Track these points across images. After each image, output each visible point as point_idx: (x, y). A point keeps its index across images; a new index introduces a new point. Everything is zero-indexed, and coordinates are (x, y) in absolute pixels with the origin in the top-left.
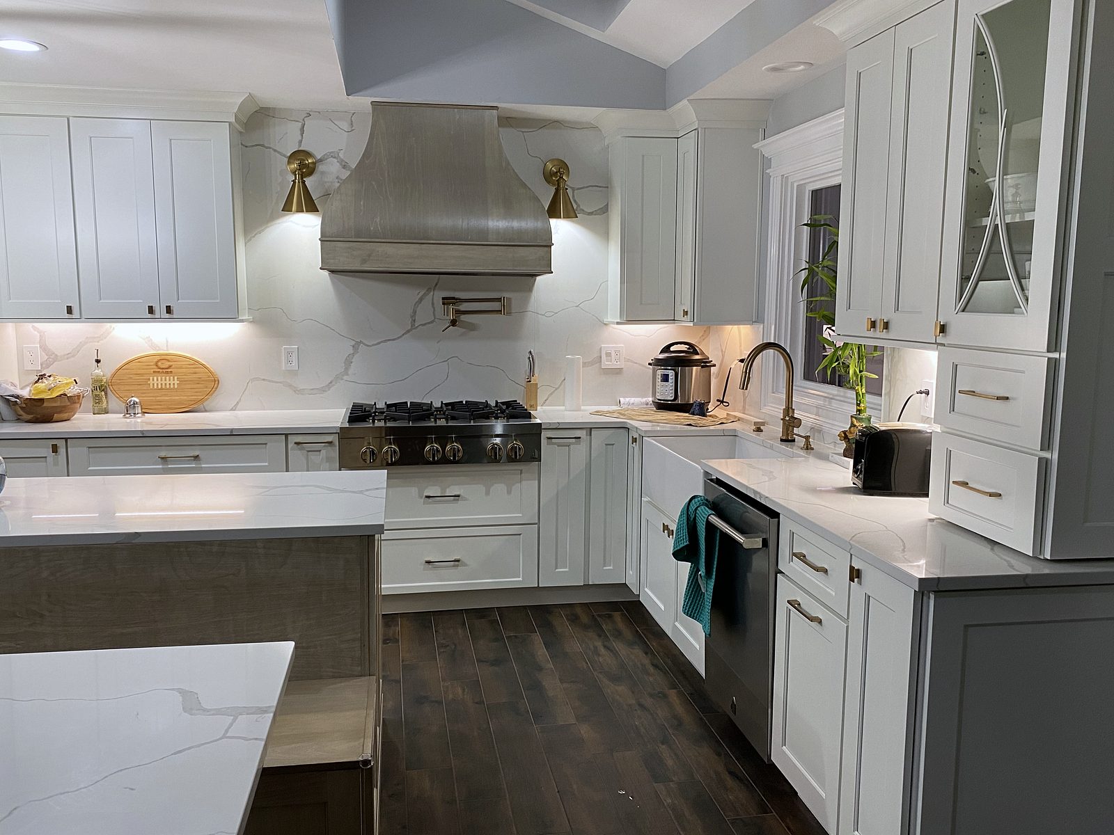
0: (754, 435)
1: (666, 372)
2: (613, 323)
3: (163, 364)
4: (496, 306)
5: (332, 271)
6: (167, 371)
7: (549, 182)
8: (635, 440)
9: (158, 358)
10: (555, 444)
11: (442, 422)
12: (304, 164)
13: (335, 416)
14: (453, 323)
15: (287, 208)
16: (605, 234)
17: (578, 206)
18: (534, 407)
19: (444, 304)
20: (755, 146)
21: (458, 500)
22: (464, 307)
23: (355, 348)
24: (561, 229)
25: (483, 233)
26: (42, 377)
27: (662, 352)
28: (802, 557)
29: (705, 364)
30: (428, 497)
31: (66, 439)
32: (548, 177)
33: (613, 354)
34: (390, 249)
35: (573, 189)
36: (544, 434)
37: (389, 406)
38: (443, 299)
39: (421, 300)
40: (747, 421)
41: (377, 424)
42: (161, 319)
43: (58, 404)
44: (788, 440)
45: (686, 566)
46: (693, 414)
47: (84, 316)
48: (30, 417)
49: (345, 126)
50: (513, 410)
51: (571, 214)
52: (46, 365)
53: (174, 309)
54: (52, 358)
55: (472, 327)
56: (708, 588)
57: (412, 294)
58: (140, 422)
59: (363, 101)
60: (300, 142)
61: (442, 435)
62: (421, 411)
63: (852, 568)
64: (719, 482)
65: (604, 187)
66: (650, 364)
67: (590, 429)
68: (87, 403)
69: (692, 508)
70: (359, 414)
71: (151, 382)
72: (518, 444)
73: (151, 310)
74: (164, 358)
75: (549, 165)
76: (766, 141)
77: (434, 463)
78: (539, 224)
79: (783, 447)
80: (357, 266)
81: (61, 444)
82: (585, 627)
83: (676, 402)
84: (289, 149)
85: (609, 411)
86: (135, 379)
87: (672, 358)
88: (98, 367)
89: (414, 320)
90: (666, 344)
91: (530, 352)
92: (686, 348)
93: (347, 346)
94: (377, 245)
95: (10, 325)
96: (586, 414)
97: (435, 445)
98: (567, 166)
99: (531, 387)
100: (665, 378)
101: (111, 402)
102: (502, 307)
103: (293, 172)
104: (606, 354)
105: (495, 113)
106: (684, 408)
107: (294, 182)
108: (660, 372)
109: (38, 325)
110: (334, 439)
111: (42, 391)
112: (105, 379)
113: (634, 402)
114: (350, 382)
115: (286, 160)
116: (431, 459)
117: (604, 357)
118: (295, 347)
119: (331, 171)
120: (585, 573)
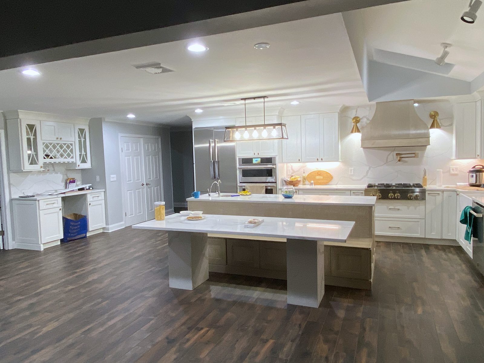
1: (473, 174)
2: (454, 159)
3: (319, 173)
4: (413, 155)
5: (363, 148)
6: (320, 175)
7: (431, 118)
8: (458, 195)
9: (318, 171)
10: (430, 195)
11: (394, 188)
12: (357, 120)
13: (365, 186)
14: (399, 161)
15: (352, 132)
16: (451, 132)
17: (441, 124)
18: (426, 185)
19: (396, 155)
21: (399, 210)
22: (402, 156)
23: (370, 168)
24: (435, 134)
25: (408, 135)
26: (292, 176)
27: (473, 168)
30: (390, 209)
31: (299, 190)
32: (431, 116)
33: (454, 169)
34: (379, 141)
35: (440, 120)
36: (427, 192)
37: (379, 184)
38: (396, 154)
39: (389, 155)
41: (375, 188)
42: (320, 162)
43: (296, 182)
46: (482, 187)
47: (302, 161)
48: (290, 184)
49: (368, 109)
50: (418, 186)
51: (439, 127)
52: (292, 173)
53: (323, 159)
54: (294, 172)
55: (406, 162)
56: (470, 231)
57: (387, 153)
58: (313, 187)
59: (374, 103)
60: (356, 115)
61: (394, 192)
62: (388, 186)
64: (476, 203)
65: (450, 118)
66: (468, 172)
67: (443, 191)
68: (301, 183)
70: (370, 186)
71: (316, 177)
72: (418, 194)
73: (318, 160)
74: (319, 171)
75: (432, 113)
77: (391, 199)
78: (426, 131)
80: (370, 146)
81: (297, 191)
82: (440, 250)
83: (476, 184)
84: (353, 117)
85: (452, 187)
86: (313, 177)
87: (475, 170)
88: (304, 174)
89: (387, 160)
90: (474, 165)
91: (425, 169)
92: (481, 167)
93: (367, 168)
94: (376, 140)
95: (285, 164)
96: (443, 187)
97: (392, 194)
98: (438, 113)
99: (425, 180)
100: (472, 176)
101: (307, 182)
102: (415, 156)
103: (354, 122)
104: (453, 169)
105: (413, 101)
106: (479, 186)
107: (354, 125)
108: (471, 174)
109: (292, 164)
110: (363, 192)
111: (292, 179)
112: (305, 177)
113: (462, 184)
114: (369, 178)
115: (352, 119)
116: (390, 198)
117: (451, 170)
118: (353, 168)
119: (364, 121)
120: (442, 235)
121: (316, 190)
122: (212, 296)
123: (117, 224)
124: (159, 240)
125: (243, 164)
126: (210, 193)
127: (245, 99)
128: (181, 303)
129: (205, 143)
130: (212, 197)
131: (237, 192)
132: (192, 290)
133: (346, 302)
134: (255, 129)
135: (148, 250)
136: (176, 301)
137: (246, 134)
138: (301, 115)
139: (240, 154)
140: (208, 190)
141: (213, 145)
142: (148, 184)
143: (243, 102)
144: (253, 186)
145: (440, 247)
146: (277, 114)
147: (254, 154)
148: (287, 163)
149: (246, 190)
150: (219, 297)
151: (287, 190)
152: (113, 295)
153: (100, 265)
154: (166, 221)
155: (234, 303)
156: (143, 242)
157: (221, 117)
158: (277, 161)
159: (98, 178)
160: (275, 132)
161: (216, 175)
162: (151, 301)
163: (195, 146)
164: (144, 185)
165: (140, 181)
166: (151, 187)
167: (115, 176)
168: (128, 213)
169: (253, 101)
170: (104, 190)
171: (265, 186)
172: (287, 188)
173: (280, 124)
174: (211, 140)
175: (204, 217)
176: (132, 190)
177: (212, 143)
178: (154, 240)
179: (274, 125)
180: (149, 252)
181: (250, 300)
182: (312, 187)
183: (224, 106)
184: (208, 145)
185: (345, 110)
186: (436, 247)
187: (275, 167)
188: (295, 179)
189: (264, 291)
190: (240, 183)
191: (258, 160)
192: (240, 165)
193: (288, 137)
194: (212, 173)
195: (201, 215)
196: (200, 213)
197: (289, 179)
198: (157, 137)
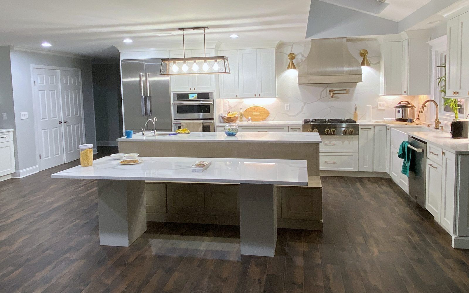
0: (427, 127)
1: (399, 110)
2: (382, 95)
3: (256, 109)
4: (345, 92)
5: (300, 84)
6: (257, 111)
7: (361, 56)
8: (388, 129)
10: (363, 130)
11: (329, 124)
12: (292, 56)
13: (301, 122)
14: (332, 97)
15: (288, 68)
16: (379, 69)
17: (370, 62)
18: (357, 120)
19: (329, 91)
20: (427, 43)
21: (334, 145)
22: (335, 92)
23: (304, 104)
24: (365, 70)
25: (342, 71)
26: (230, 112)
27: (398, 104)
28: (432, 153)
29: (412, 107)
30: (326, 144)
31: (238, 127)
32: (361, 54)
33: (382, 105)
34: (316, 77)
35: (369, 58)
36: (360, 127)
37: (314, 120)
39: (323, 91)
40: (426, 124)
41: (311, 124)
42: (258, 98)
43: (234, 118)
44: (437, 128)
45: (403, 160)
46: (408, 122)
47: (240, 97)
48: (227, 121)
49: (303, 45)
50: (350, 121)
51: (368, 64)
52: (229, 109)
53: (260, 95)
54: (231, 108)
55: (338, 98)
56: (408, 165)
57: (321, 89)
59: (309, 39)
60: (291, 51)
61: (330, 127)
63: (442, 152)
64: (412, 137)
65: (379, 56)
66: (394, 108)
67: (374, 126)
68: (239, 119)
69: (404, 143)
70: (306, 122)
71: (253, 114)
72: (352, 129)
73: (255, 95)
74: (256, 107)
75: (362, 51)
76: (431, 41)
78: (359, 68)
79: (436, 130)
80: (307, 82)
82: (373, 182)
83: (403, 119)
84: (289, 53)
85: (380, 122)
86: (250, 112)
87: (402, 106)
88: (241, 110)
89: (321, 96)
90: (400, 102)
91: (355, 105)
92: (406, 103)
93: (302, 104)
94: (312, 77)
95: (222, 100)
96: (373, 122)
97: (328, 130)
98: (367, 51)
99: (356, 115)
100: (399, 112)
101: (244, 119)
102: (347, 92)
103: (290, 59)
104: (380, 105)
105: (346, 39)
106: (405, 121)
107: (290, 61)
108: (397, 110)
109: (228, 100)
110: (301, 127)
111: (230, 116)
112: (242, 113)
113: (389, 119)
114: (303, 113)
115: (288, 56)
116: (327, 133)
117: (379, 106)
118: (289, 104)
119: (299, 58)
120: (373, 168)
121: (255, 126)
122: (154, 253)
123: (29, 169)
124: (83, 186)
125: (177, 100)
126: (144, 132)
127: (183, 29)
128: (116, 265)
129: (136, 77)
130: (146, 136)
131: (171, 130)
132: (128, 246)
133: (301, 247)
134: (195, 62)
135: (69, 198)
136: (110, 263)
137: (185, 67)
138: (238, 50)
139: (175, 89)
140: (142, 128)
141: (143, 79)
142: (67, 122)
143: (181, 32)
144: (189, 123)
145: (372, 180)
146: (214, 47)
147: (190, 89)
148: (223, 99)
149: (182, 127)
150: (162, 253)
151: (229, 127)
152: (29, 260)
153: (9, 221)
154: (94, 167)
155: (181, 259)
156: (61, 188)
157: (152, 49)
158: (215, 96)
159: (5, 115)
160: (217, 66)
161: (148, 111)
162: (77, 265)
163: (123, 80)
164: (62, 122)
165: (57, 118)
166: (71, 125)
167: (26, 113)
168: (44, 155)
169: (192, 31)
170: (13, 130)
171: (203, 123)
172: (229, 125)
173: (223, 58)
174: (141, 74)
175: (140, 160)
176: (47, 129)
177: (143, 77)
178: (76, 185)
179: (216, 58)
180: (72, 201)
181: (198, 253)
182: (250, 123)
183: (158, 36)
184: (138, 79)
185: (281, 46)
186: (369, 179)
187: (212, 102)
188: (232, 115)
189: (212, 241)
190: (175, 119)
191: (195, 96)
192: (174, 101)
193: (230, 72)
194: (143, 109)
195: (138, 158)
196: (135, 156)
197: (226, 116)
198: (76, 69)
